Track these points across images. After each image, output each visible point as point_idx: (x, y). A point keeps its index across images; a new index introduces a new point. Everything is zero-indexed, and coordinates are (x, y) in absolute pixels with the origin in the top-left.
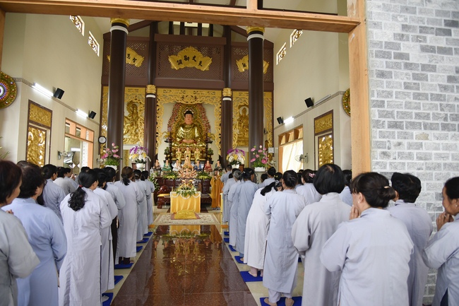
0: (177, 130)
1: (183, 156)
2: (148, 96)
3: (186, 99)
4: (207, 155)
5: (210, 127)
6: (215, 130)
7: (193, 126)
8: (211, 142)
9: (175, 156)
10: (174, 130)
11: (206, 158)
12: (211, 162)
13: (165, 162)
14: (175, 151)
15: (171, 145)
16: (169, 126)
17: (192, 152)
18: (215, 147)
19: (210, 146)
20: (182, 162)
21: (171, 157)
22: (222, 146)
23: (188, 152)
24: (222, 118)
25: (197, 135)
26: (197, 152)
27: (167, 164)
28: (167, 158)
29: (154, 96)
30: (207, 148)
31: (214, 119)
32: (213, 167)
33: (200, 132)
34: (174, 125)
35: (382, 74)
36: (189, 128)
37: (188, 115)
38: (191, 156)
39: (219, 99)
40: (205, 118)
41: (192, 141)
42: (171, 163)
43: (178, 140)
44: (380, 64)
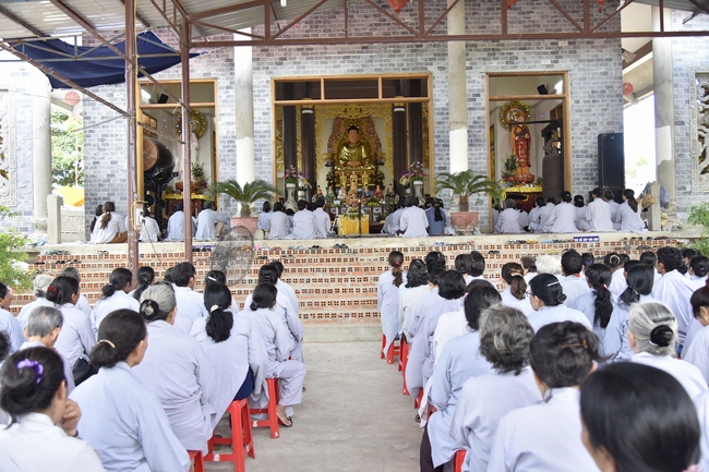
0: (339, 151)
1: (348, 182)
2: (304, 112)
3: (349, 113)
4: (377, 179)
5: (380, 145)
6: (387, 149)
7: (359, 144)
8: (383, 164)
9: (339, 182)
10: (336, 150)
11: (377, 183)
12: (382, 188)
13: (327, 189)
14: (339, 176)
15: (334, 170)
16: (330, 146)
17: (359, 176)
18: (387, 170)
19: (381, 168)
20: (348, 189)
21: (334, 184)
22: (395, 167)
23: (354, 177)
24: (394, 134)
25: (364, 156)
26: (365, 176)
27: (331, 192)
28: (329, 185)
29: (311, 112)
30: (376, 171)
31: (385, 134)
32: (385, 193)
33: (368, 152)
34: (335, 145)
35: (440, 123)
36: (354, 148)
37: (352, 131)
38: (359, 182)
39: (390, 111)
40: (374, 133)
41: (358, 163)
42: (334, 189)
43: (342, 162)
44: (438, 118)
